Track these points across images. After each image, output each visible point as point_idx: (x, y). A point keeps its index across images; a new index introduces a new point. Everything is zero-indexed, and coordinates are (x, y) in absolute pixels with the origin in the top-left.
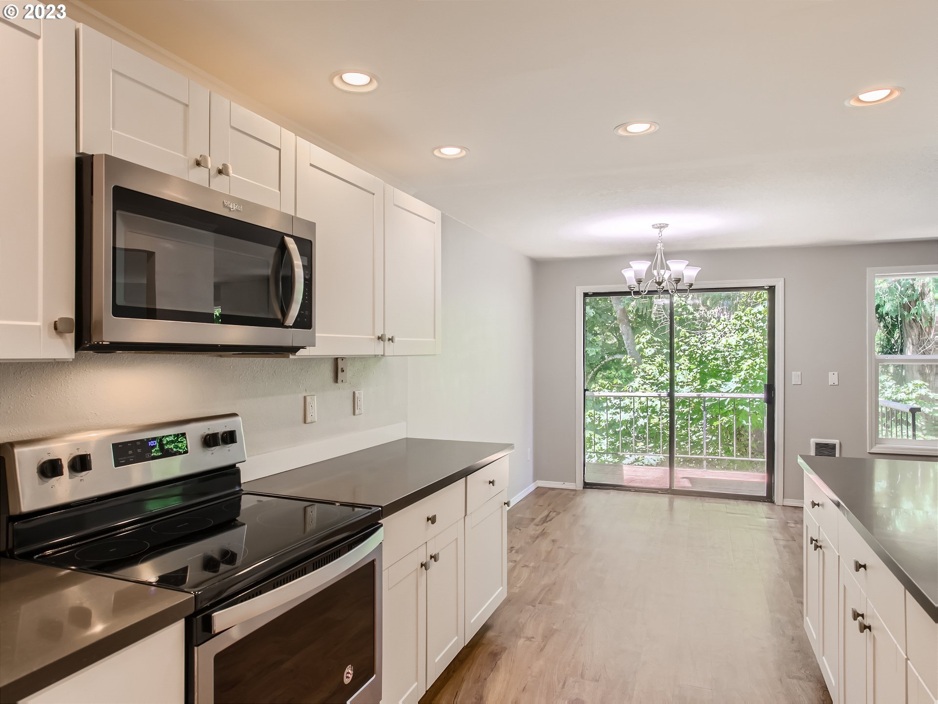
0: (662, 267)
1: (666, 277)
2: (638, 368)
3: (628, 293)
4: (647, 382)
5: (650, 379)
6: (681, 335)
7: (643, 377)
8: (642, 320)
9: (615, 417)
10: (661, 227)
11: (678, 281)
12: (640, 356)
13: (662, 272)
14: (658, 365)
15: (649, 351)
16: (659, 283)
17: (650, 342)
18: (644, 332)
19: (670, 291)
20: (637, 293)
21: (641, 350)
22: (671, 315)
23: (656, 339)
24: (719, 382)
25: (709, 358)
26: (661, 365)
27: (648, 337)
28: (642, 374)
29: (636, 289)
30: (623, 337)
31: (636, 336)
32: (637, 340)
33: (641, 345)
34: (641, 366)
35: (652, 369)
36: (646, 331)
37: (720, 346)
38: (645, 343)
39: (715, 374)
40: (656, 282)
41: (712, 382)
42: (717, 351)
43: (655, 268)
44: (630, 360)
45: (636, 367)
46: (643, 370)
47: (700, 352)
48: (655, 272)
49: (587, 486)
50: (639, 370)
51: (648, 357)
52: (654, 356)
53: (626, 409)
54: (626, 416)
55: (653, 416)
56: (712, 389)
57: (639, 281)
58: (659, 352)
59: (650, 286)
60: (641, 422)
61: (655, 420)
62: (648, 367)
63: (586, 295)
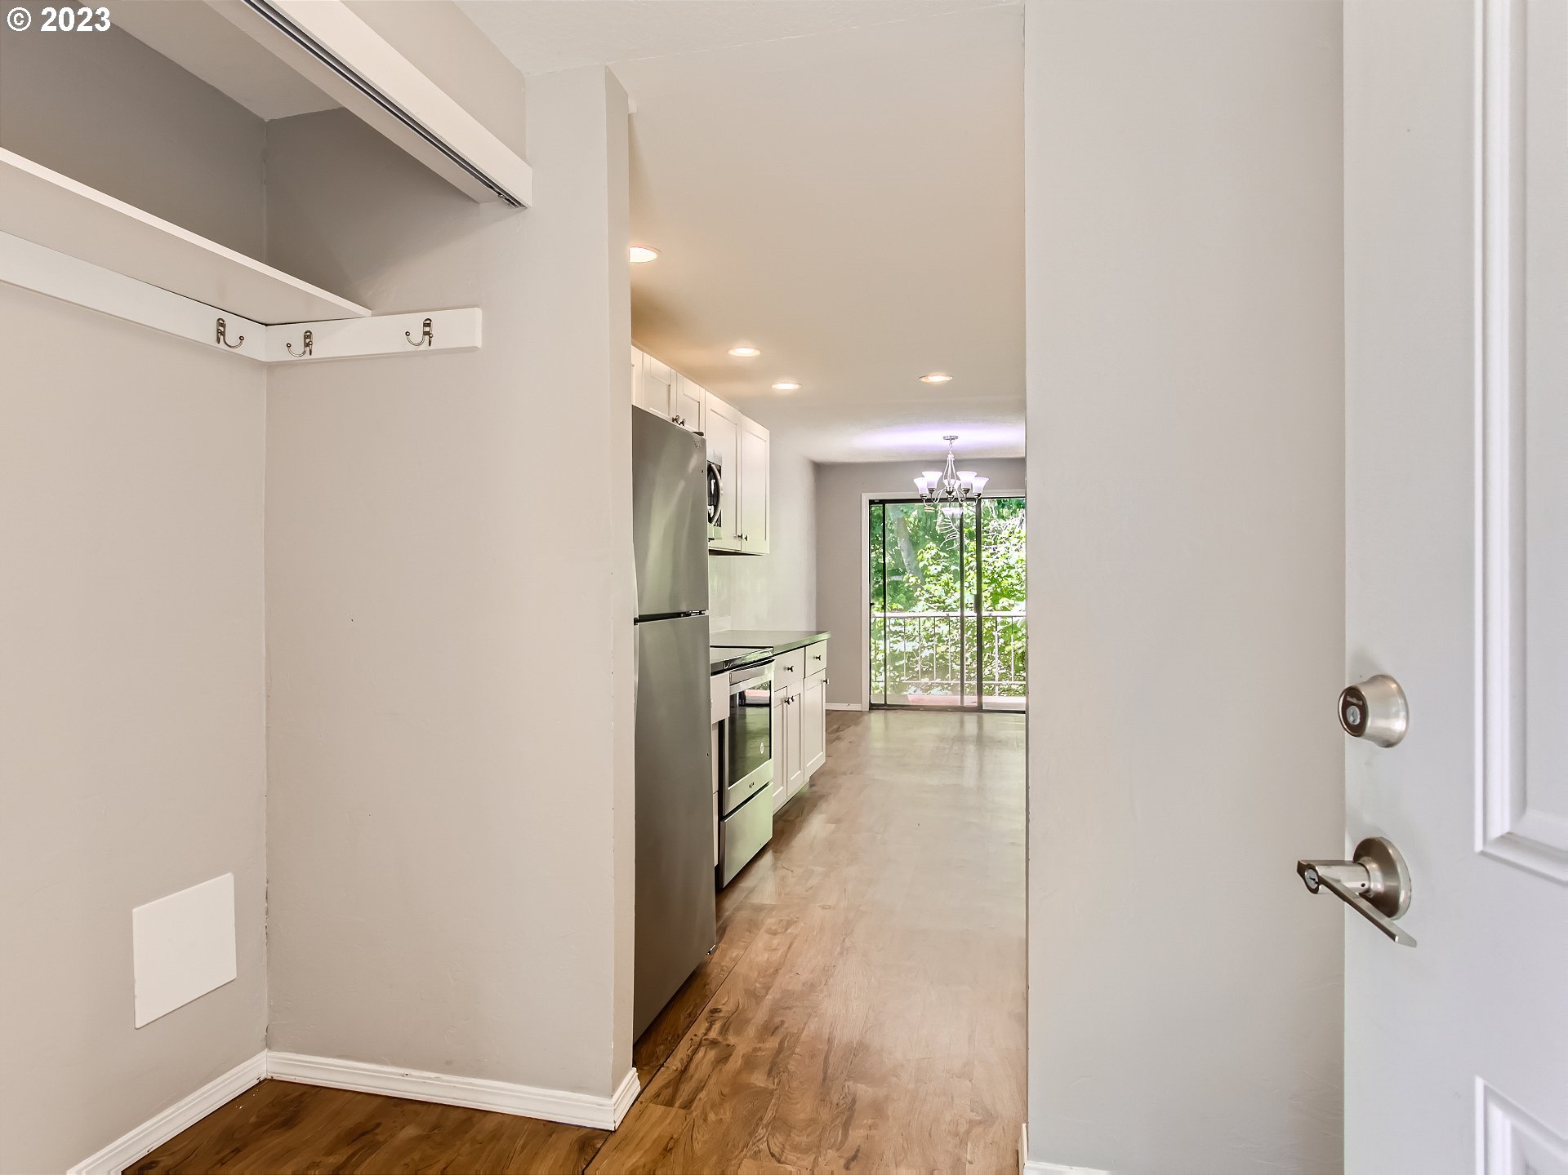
0: (953, 477)
1: (956, 487)
2: (922, 589)
3: (920, 501)
4: (932, 606)
5: (935, 602)
6: (970, 550)
7: (927, 600)
8: (926, 530)
9: (895, 647)
10: (952, 438)
11: (967, 491)
12: (923, 574)
13: (952, 481)
14: (943, 584)
15: (933, 570)
16: (950, 493)
17: (936, 558)
18: (928, 546)
19: (960, 500)
20: (928, 500)
21: (925, 567)
22: (961, 527)
23: (942, 554)
24: (1012, 602)
25: (1002, 576)
26: (947, 584)
27: (933, 552)
28: (927, 596)
29: (929, 497)
30: (902, 554)
31: (919, 552)
32: (920, 557)
33: (925, 562)
34: (925, 587)
35: (938, 590)
36: (931, 544)
37: (1012, 561)
38: (930, 560)
39: (1010, 594)
40: (947, 492)
41: (1004, 602)
42: (1011, 568)
43: (946, 478)
44: (913, 580)
45: (919, 589)
46: (927, 591)
47: (991, 568)
48: (946, 482)
49: (873, 707)
50: (923, 592)
51: (933, 576)
52: (939, 574)
53: (909, 638)
54: (910, 647)
55: (940, 645)
56: (1004, 609)
57: (931, 491)
58: (946, 569)
59: (941, 494)
60: (926, 653)
61: (942, 648)
62: (932, 588)
63: (872, 502)
